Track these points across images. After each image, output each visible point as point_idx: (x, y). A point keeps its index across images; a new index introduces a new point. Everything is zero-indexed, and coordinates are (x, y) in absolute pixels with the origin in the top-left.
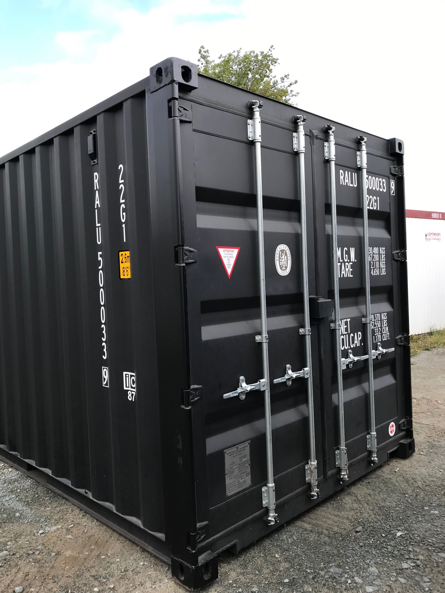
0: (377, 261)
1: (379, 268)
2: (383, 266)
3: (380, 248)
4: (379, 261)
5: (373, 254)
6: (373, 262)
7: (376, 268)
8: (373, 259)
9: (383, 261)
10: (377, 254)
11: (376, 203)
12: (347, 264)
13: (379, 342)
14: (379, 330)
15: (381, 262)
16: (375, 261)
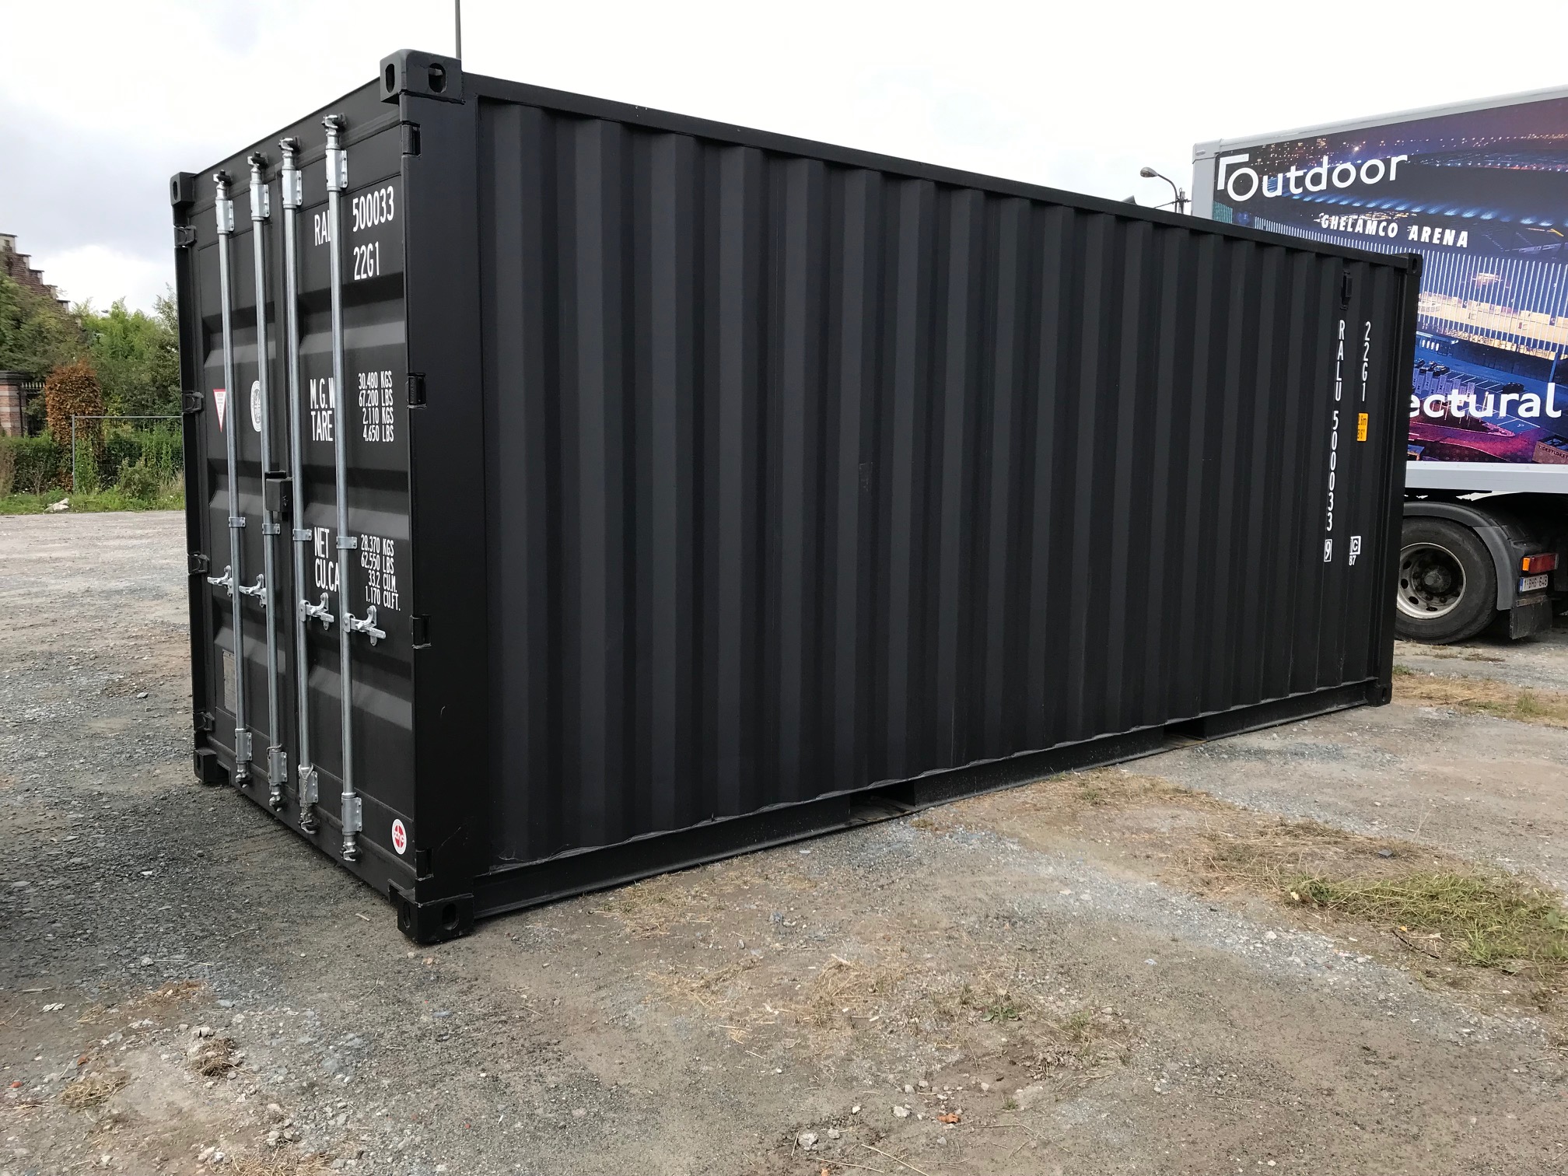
0: (375, 407)
1: (380, 424)
2: (388, 419)
3: (382, 373)
4: (380, 407)
5: (367, 390)
6: (367, 408)
7: (372, 424)
8: (366, 401)
9: (389, 406)
10: (374, 389)
11: (372, 261)
12: (324, 413)
13: (376, 605)
14: (376, 577)
15: (383, 409)
16: (372, 407)
